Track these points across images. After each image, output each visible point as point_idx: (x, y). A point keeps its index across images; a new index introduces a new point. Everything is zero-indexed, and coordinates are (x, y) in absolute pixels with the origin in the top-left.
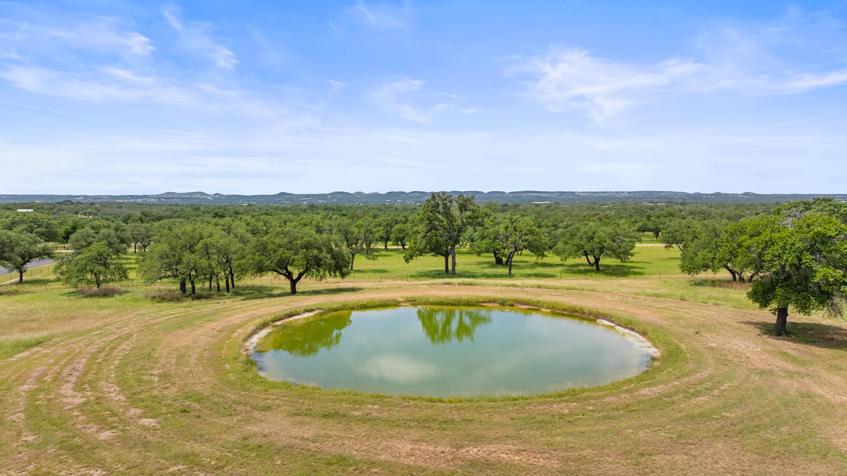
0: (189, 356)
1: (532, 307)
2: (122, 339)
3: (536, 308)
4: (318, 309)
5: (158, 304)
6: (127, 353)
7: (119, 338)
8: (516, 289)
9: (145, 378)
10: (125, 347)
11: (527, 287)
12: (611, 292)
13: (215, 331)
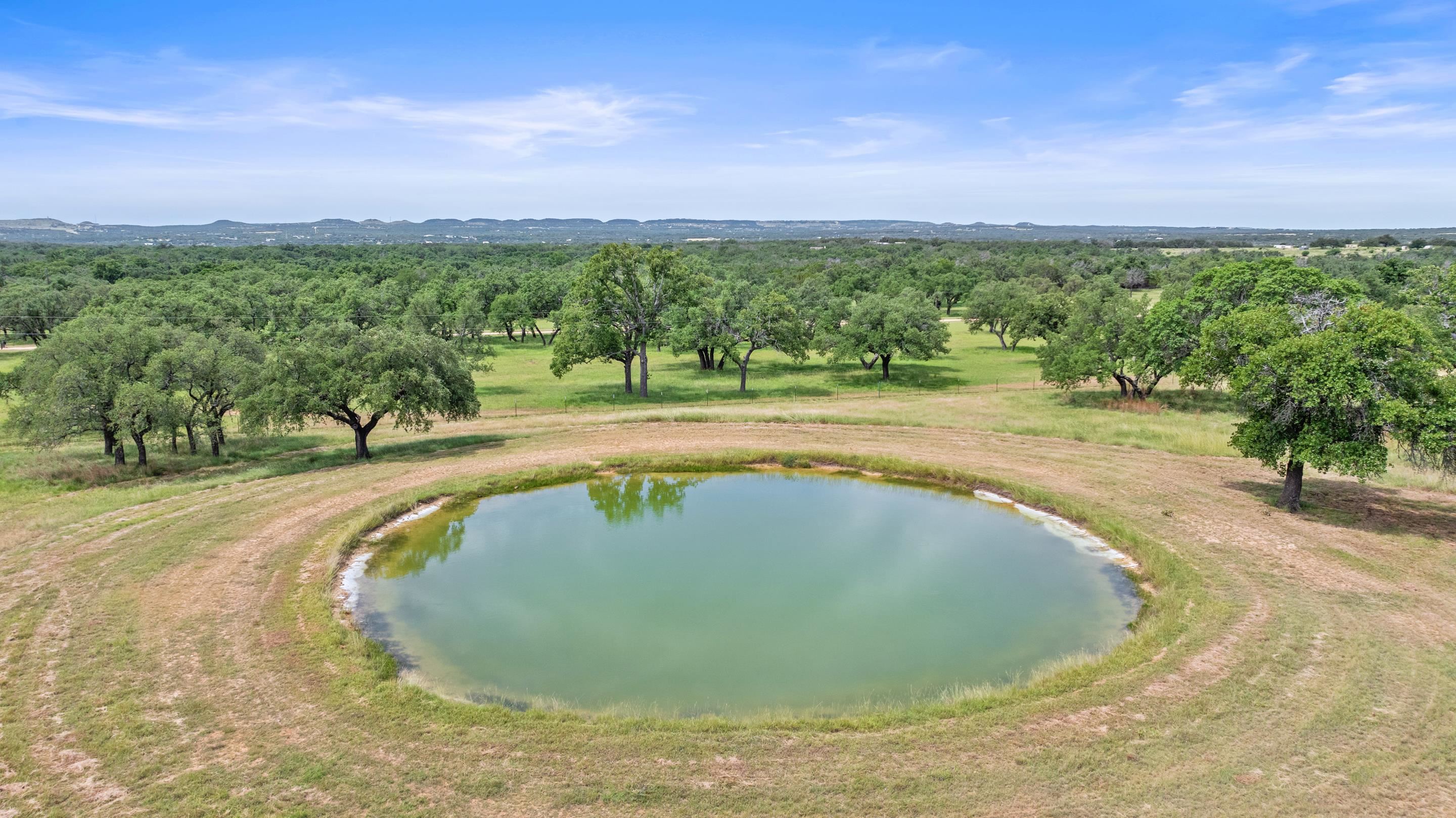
0: (226, 644)
1: (844, 469)
2: (36, 605)
3: (853, 469)
4: (443, 495)
5: (70, 495)
6: (65, 645)
7: (26, 602)
8: (785, 426)
9: (149, 718)
10: (53, 628)
11: (802, 421)
12: (950, 428)
13: (250, 567)
